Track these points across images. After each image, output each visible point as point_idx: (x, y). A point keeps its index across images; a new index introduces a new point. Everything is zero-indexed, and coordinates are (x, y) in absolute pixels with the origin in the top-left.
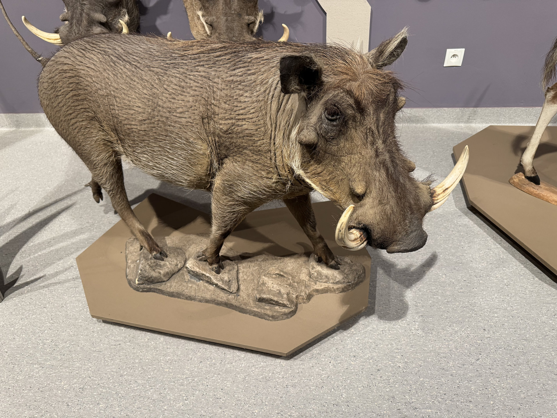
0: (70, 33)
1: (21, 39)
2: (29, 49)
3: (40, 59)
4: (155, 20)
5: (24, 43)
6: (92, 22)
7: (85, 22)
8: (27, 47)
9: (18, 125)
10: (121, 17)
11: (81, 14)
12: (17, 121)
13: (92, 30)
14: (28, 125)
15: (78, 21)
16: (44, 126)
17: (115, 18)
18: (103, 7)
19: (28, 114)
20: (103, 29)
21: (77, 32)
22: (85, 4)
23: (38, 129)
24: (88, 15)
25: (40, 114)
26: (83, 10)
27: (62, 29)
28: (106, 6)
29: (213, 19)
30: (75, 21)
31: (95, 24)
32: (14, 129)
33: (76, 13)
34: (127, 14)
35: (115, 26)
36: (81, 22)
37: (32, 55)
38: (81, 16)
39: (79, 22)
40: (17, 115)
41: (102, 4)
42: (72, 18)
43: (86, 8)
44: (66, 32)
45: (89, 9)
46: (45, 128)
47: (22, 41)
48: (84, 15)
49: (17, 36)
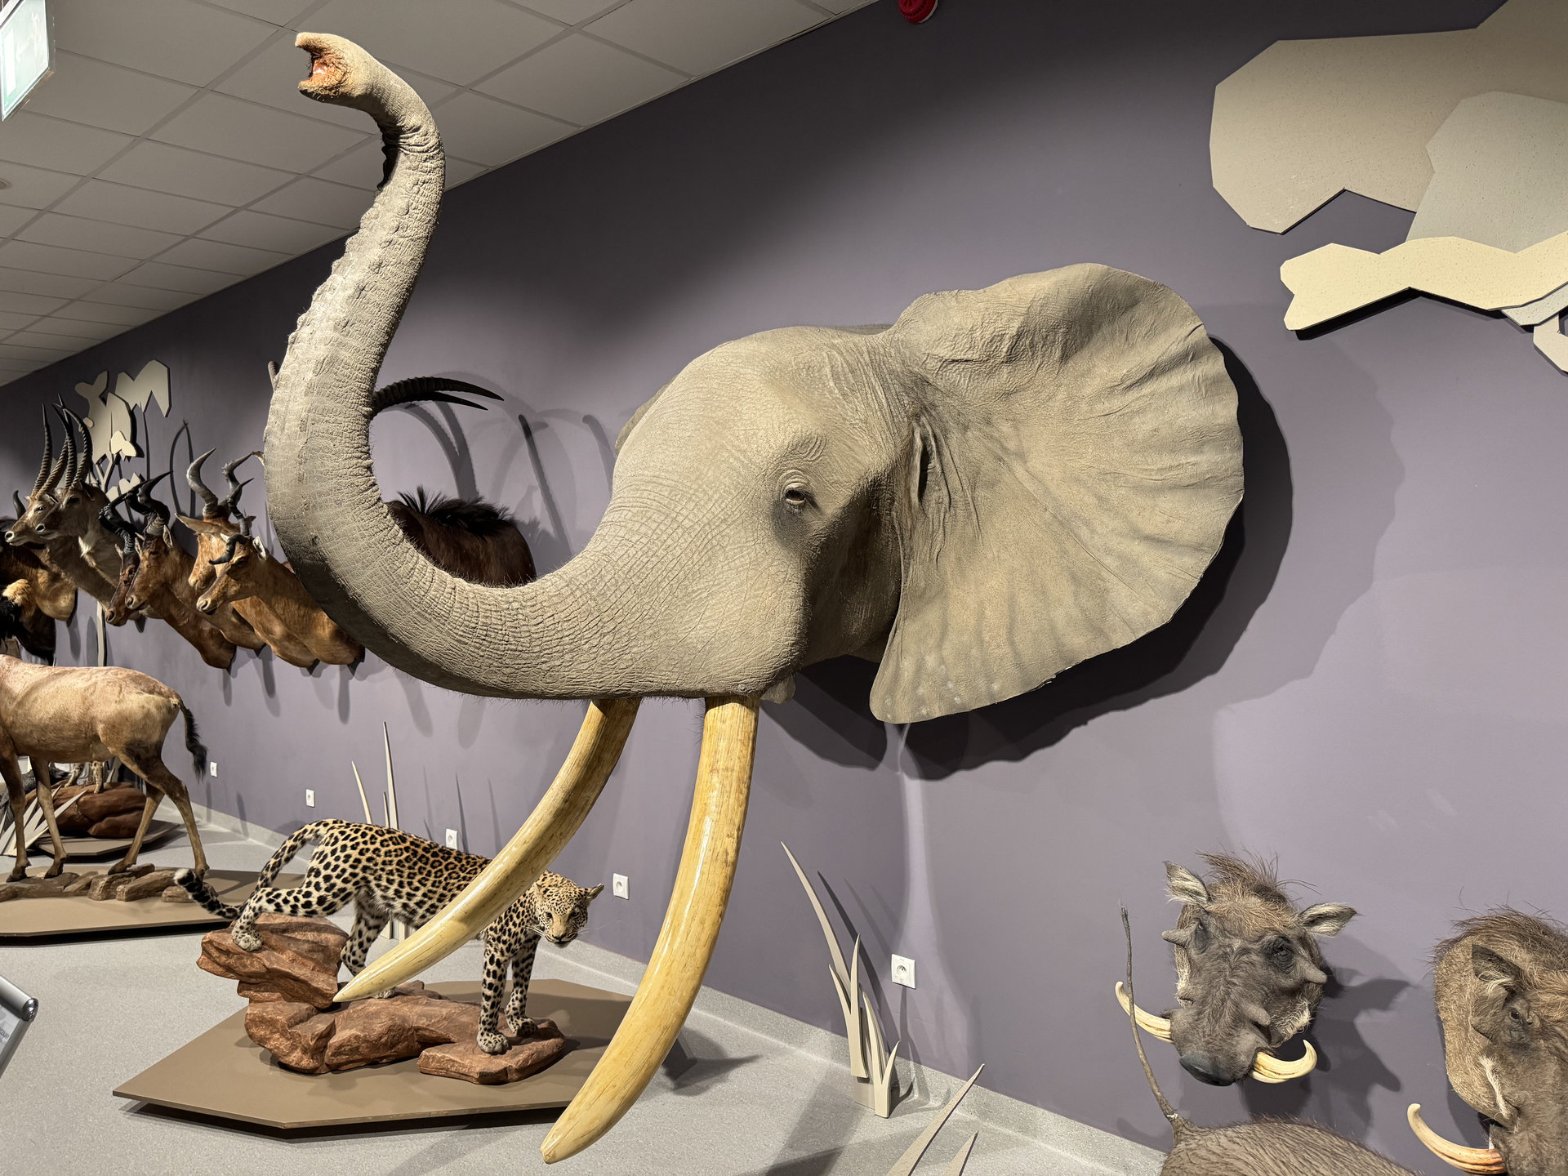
0: (1193, 1029)
1: (1149, 1070)
2: (1159, 1094)
3: (1172, 1116)
4: (1356, 1013)
5: (1152, 1080)
6: (1240, 1020)
7: (1227, 1018)
8: (1155, 1088)
9: (985, 1113)
10: (1295, 1014)
11: (1223, 1001)
12: (986, 1105)
13: (1238, 1036)
14: (1005, 1122)
15: (1214, 1011)
16: (1035, 1136)
17: (1283, 1015)
18: (1266, 994)
19: (1014, 1100)
20: (1260, 1040)
21: (1207, 1032)
22: (1235, 984)
23: (1020, 1136)
24: (1237, 1005)
25: (1037, 1109)
26: (1228, 994)
27: (1179, 1015)
28: (1273, 992)
29: (1526, 1097)
30: (1208, 1011)
31: (1244, 1023)
32: (974, 1118)
33: (1214, 996)
34: (1307, 1010)
35: (1279, 1029)
36: (1221, 1015)
37: (1161, 1104)
38: (1223, 1004)
39: (1216, 1016)
40: (993, 1094)
41: (1266, 989)
42: (1203, 1002)
43: (1235, 993)
44: (1187, 1025)
45: (1242, 995)
46: (1036, 1141)
47: (1149, 1075)
48: (1229, 1003)
49: (1143, 1065)
